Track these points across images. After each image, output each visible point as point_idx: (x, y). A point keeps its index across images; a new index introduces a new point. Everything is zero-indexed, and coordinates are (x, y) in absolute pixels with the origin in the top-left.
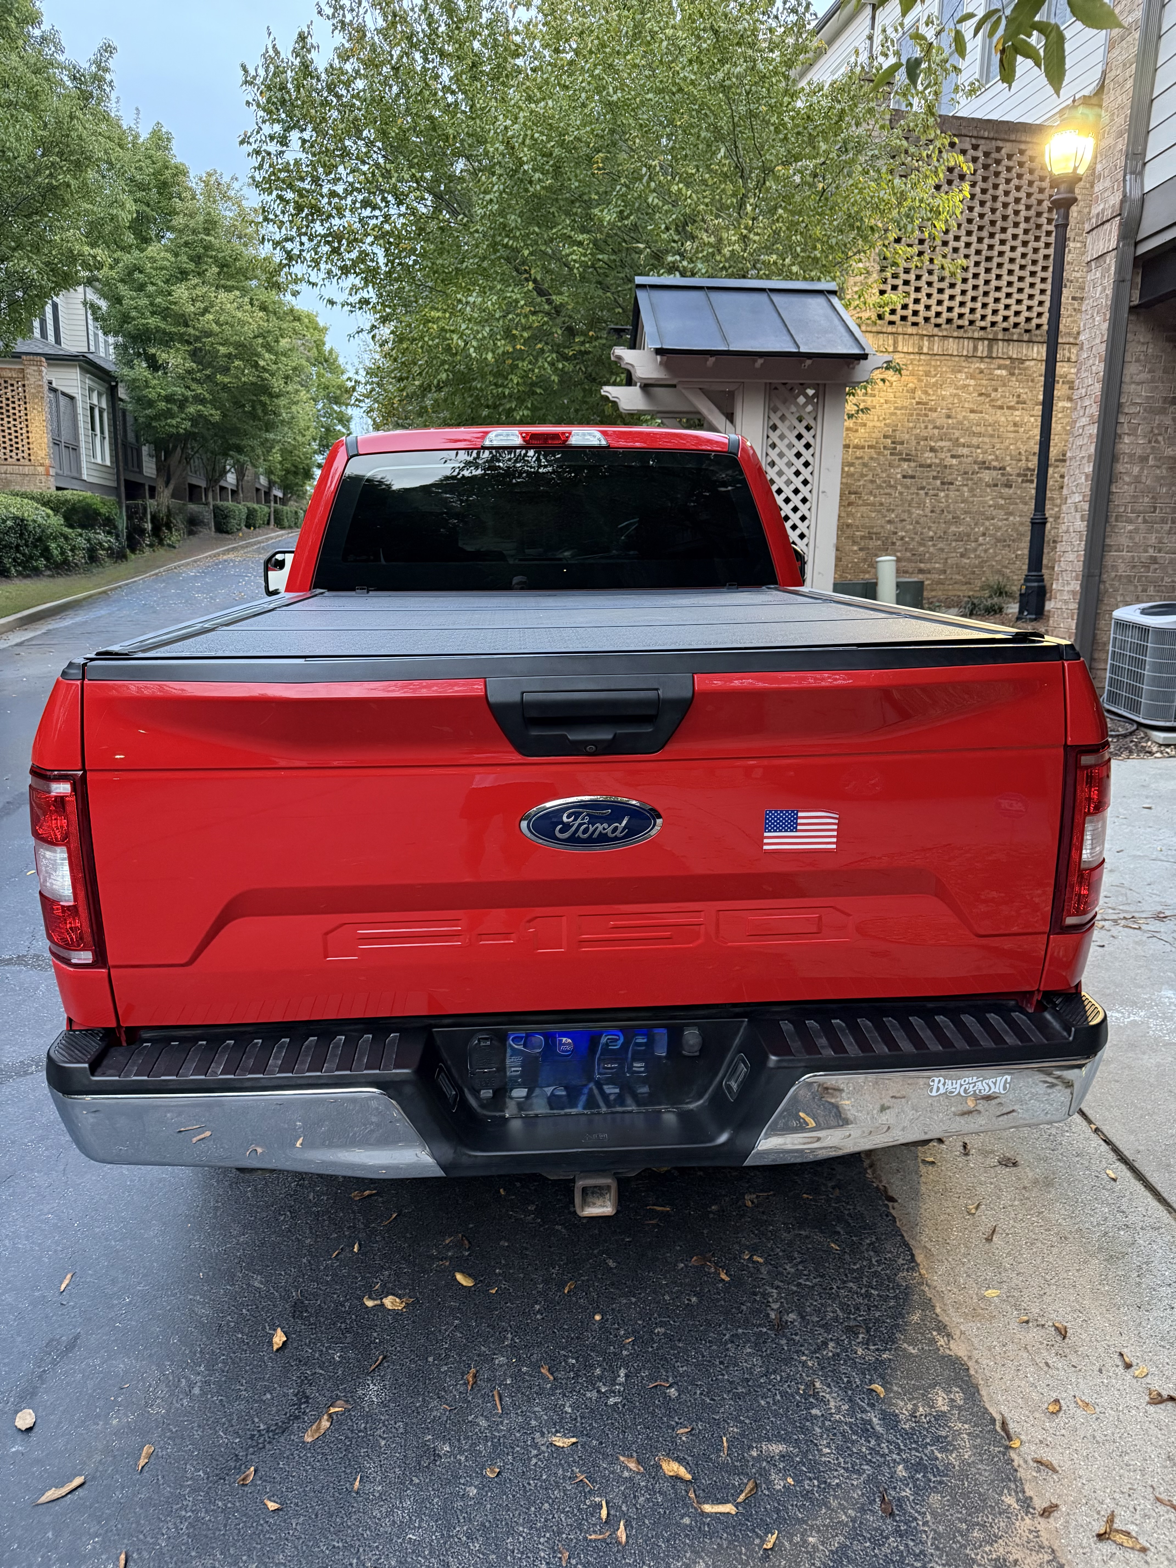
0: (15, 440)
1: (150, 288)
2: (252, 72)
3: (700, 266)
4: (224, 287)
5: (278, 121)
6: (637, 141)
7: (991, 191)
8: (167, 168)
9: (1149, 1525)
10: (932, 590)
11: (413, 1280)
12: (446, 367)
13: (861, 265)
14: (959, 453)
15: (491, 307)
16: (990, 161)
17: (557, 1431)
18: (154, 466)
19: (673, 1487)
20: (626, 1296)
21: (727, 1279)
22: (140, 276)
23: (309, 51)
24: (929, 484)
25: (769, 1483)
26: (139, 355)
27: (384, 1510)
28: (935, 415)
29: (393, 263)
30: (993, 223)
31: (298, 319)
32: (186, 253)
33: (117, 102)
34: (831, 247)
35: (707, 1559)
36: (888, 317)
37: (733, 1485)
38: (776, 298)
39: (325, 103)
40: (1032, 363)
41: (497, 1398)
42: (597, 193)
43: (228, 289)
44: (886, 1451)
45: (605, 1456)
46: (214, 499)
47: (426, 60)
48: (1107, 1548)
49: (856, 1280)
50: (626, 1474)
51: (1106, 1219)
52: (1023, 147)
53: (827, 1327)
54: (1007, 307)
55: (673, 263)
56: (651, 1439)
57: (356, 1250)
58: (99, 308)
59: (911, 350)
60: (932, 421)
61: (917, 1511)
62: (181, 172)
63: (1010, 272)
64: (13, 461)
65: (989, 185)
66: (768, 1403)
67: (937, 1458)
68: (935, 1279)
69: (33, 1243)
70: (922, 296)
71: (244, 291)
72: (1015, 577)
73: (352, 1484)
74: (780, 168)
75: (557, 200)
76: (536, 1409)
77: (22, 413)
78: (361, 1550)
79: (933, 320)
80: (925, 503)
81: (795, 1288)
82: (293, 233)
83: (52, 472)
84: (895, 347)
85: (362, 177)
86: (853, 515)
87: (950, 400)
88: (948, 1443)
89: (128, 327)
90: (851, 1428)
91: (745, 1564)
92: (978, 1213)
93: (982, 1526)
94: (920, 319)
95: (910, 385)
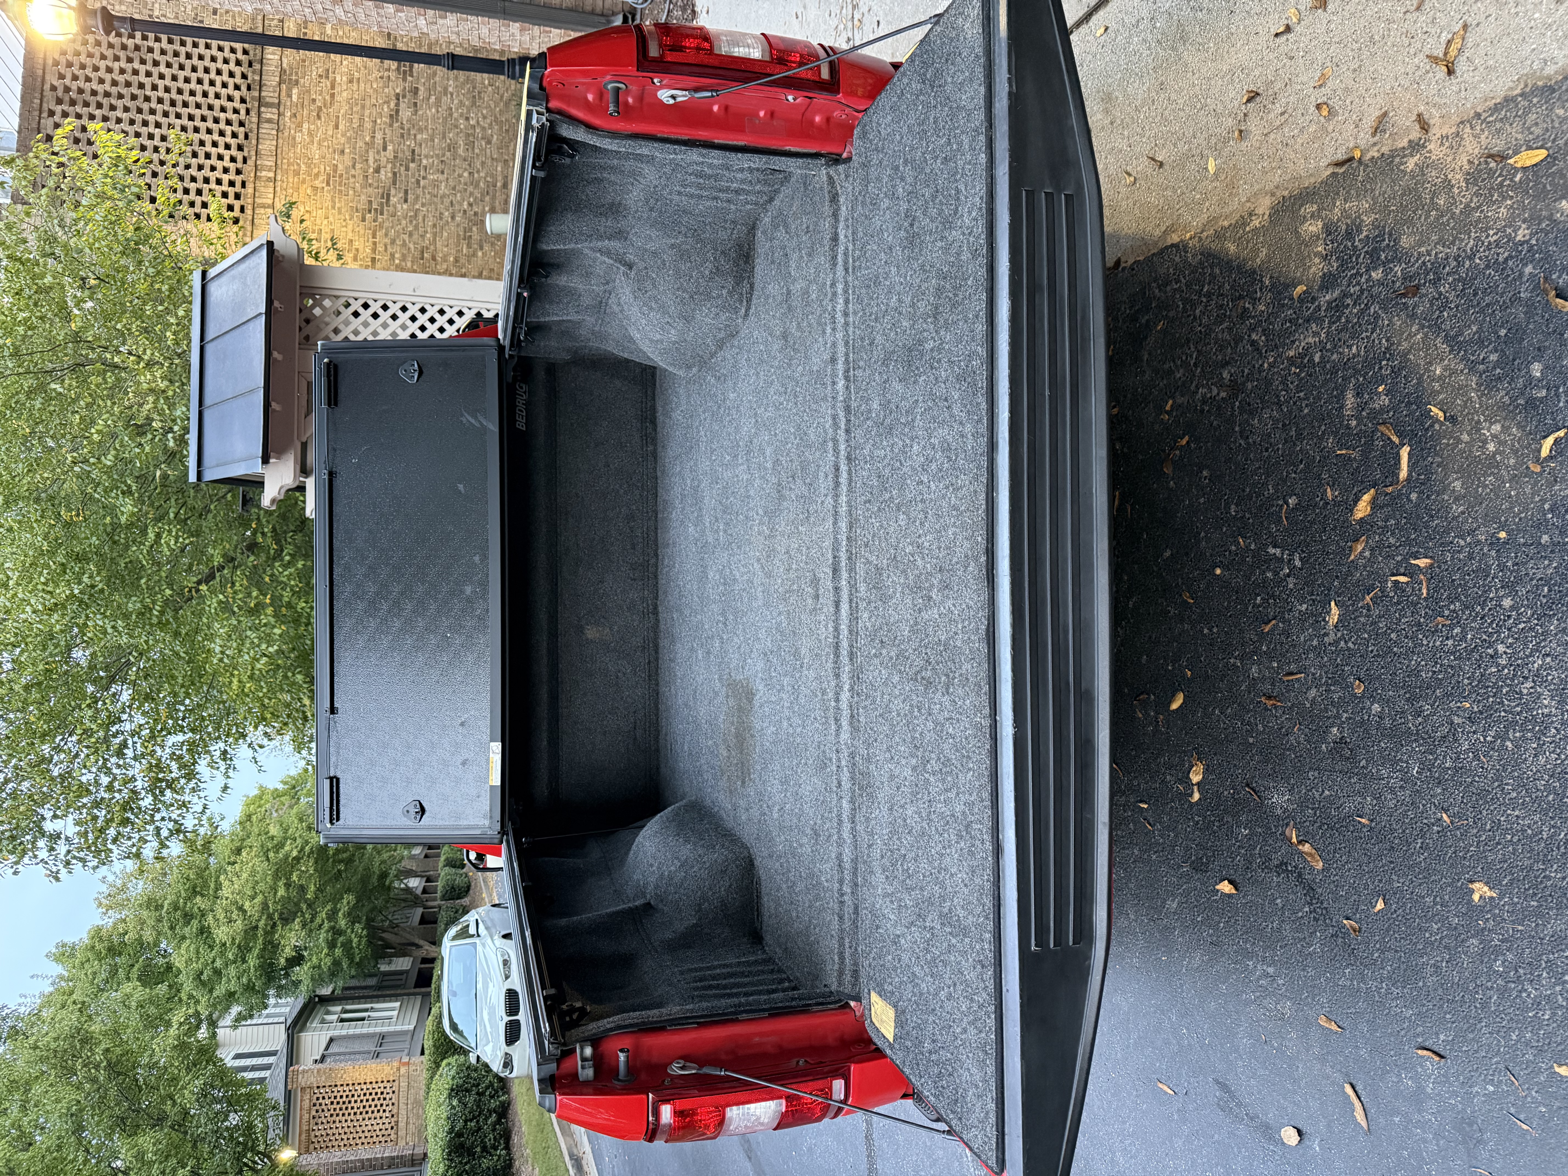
0: (373, 1096)
1: (218, 963)
3: (178, 413)
4: (216, 890)
5: (33, 843)
6: (46, 475)
7: (99, 98)
8: (93, 947)
9: (1442, 19)
11: (1176, 752)
12: (290, 674)
13: (178, 242)
14: (381, 142)
15: (226, 629)
16: (67, 99)
17: (1324, 620)
18: (401, 959)
19: (1381, 508)
20: (1198, 541)
21: (1187, 438)
22: (205, 974)
24: (413, 175)
25: (1383, 410)
26: (287, 975)
27: (1389, 796)
28: (340, 167)
29: (183, 727)
30: (134, 97)
31: (249, 817)
32: (181, 929)
33: (26, 997)
34: (158, 273)
35: (1451, 479)
36: (236, 213)
37: (1382, 446)
38: (210, 335)
40: (285, 60)
41: (1290, 678)
42: (104, 517)
43: (218, 887)
44: (1358, 288)
45: (1350, 573)
46: (435, 899)
48: (1461, 67)
49: (1194, 306)
50: (1367, 554)
51: (1144, 41)
52: (50, 62)
53: (1238, 340)
54: (224, 85)
55: (176, 440)
56: (1336, 527)
57: (1146, 806)
58: (240, 1014)
59: (271, 190)
60: (347, 169)
61: (1417, 261)
62: (97, 933)
63: (187, 80)
64: (395, 1097)
65: (92, 100)
66: (1307, 406)
67: (1367, 237)
68: (1197, 223)
69: (1129, 1117)
70: (213, 176)
71: (221, 870)
72: (513, 87)
73: (1364, 826)
74: (73, 325)
75: (112, 559)
76: (1302, 639)
77: (346, 1088)
78: (1425, 821)
79: (239, 165)
80: (434, 180)
81: (1199, 370)
82: (151, 828)
83: (405, 1059)
84: (269, 207)
85: (92, 758)
86: (445, 256)
87: (325, 150)
88: (1353, 223)
89: (258, 984)
90: (1334, 323)
91: (1459, 441)
92: (1134, 174)
93: (1434, 194)
94: (238, 179)
95: (309, 192)
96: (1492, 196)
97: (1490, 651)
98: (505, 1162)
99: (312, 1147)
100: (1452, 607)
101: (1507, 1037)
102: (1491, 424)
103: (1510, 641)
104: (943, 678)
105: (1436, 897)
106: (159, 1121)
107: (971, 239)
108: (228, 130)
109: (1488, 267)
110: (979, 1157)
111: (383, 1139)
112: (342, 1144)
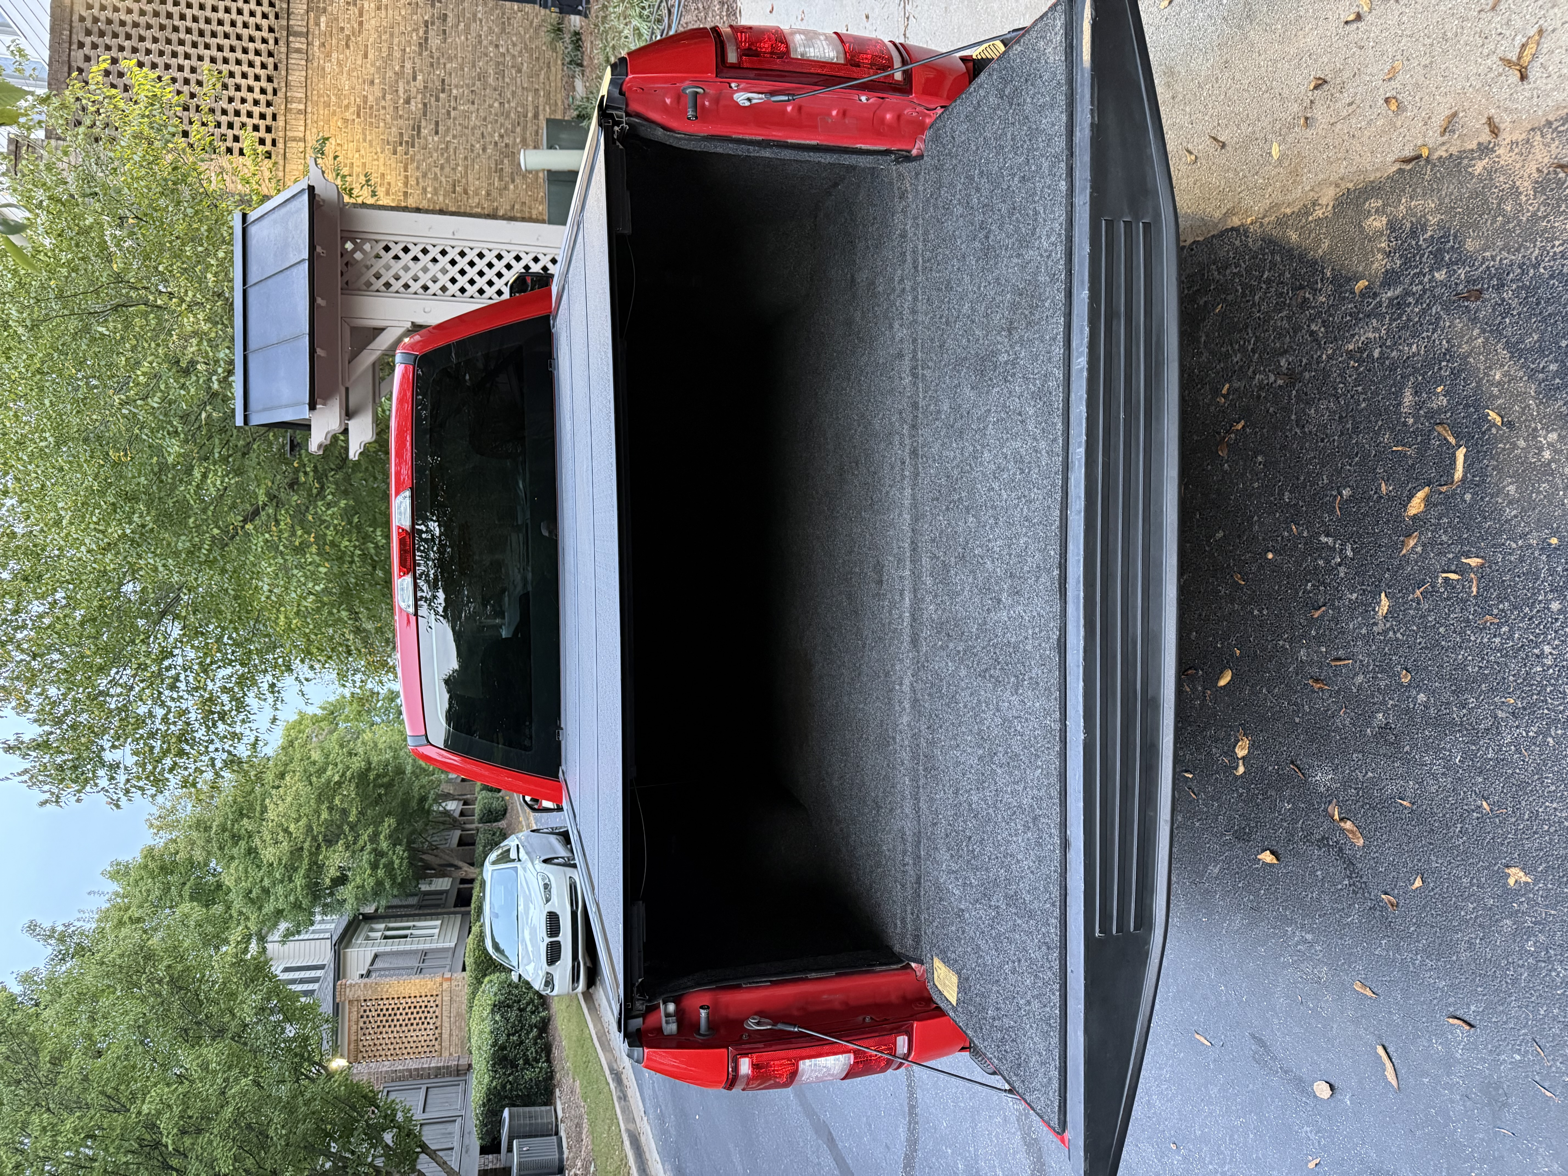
0: (418, 1009)
1: (266, 883)
2: (47, 796)
3: (222, 355)
4: (262, 813)
5: (94, 772)
6: (94, 417)
7: (128, 29)
8: (146, 866)
9: (1518, 23)
10: (556, 104)
11: (1222, 726)
12: (335, 611)
13: (213, 178)
14: (411, 72)
15: (273, 568)
16: (95, 30)
17: (1374, 610)
18: (441, 880)
19: (1435, 505)
20: (1252, 525)
21: (1243, 422)
22: (254, 892)
23: (22, 743)
24: (444, 107)
25: (1440, 410)
26: (332, 894)
27: (1431, 782)
28: (370, 98)
29: (231, 661)
30: (162, 28)
31: (291, 743)
32: (230, 849)
34: (197, 213)
35: (1505, 483)
36: (268, 147)
37: (1439, 446)
38: (252, 280)
39: (73, 727)
41: (1338, 663)
42: (151, 457)
43: (264, 810)
44: (1420, 287)
45: (1400, 567)
46: (472, 822)
47: (24, 627)
48: (1534, 72)
49: (1253, 292)
50: (1419, 549)
51: (1211, 17)
53: (1297, 329)
54: (252, 14)
55: (220, 382)
56: (1388, 521)
57: (1191, 776)
58: (288, 930)
59: (302, 123)
60: (377, 101)
61: (1481, 265)
62: (149, 853)
63: (215, 9)
64: (438, 1010)
65: (121, 30)
66: (1364, 400)
67: (1432, 236)
68: (1259, 208)
69: (1165, 1064)
70: (244, 108)
71: (266, 794)
72: (542, 16)
73: (1405, 808)
74: (115, 266)
75: (160, 498)
76: (1351, 627)
77: (391, 1002)
78: (1465, 807)
79: (270, 97)
80: (464, 111)
81: (1257, 356)
82: (206, 758)
83: (448, 975)
84: (300, 140)
85: (147, 691)
86: (477, 189)
87: (354, 80)
88: (1418, 222)
89: (305, 903)
90: (1395, 320)
91: (1515, 446)
92: (1195, 152)
93: (1501, 200)
94: (269, 111)
95: (339, 124)
96: (1560, 207)
97: (1536, 651)
98: (546, 1073)
99: (360, 1055)
100: (1501, 606)
101: (1535, 1012)
102: (1548, 432)
103: (1556, 642)
104: (1013, 679)
105: (1472, 878)
106: (219, 1033)
107: (1050, 263)
108: (257, 60)
109: (1552, 277)
110: (1041, 1117)
111: (428, 1050)
112: (389, 1053)
